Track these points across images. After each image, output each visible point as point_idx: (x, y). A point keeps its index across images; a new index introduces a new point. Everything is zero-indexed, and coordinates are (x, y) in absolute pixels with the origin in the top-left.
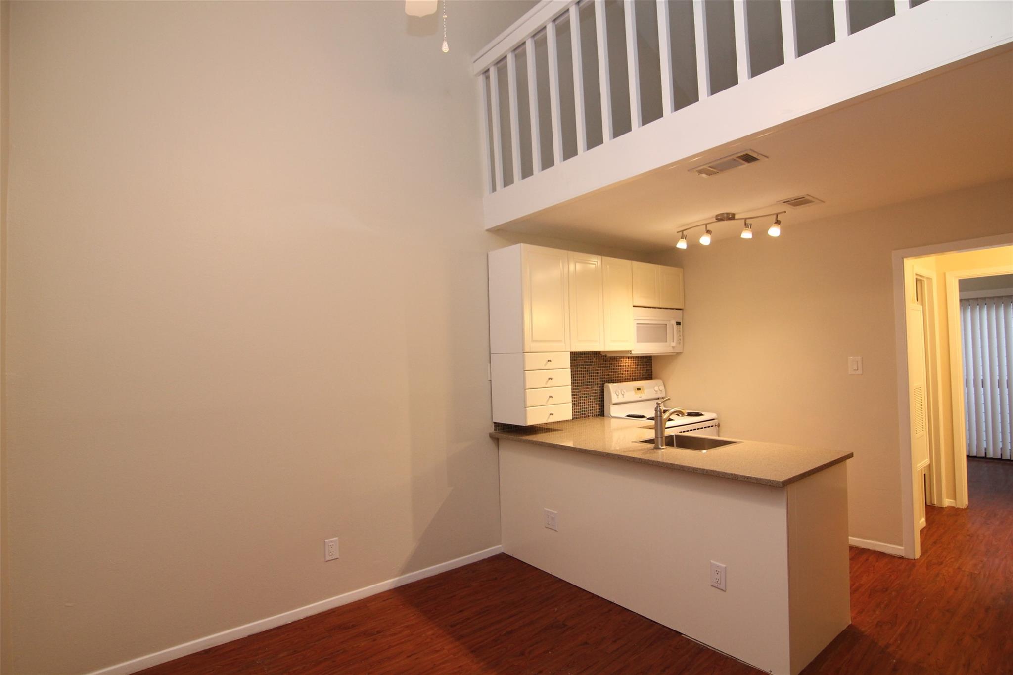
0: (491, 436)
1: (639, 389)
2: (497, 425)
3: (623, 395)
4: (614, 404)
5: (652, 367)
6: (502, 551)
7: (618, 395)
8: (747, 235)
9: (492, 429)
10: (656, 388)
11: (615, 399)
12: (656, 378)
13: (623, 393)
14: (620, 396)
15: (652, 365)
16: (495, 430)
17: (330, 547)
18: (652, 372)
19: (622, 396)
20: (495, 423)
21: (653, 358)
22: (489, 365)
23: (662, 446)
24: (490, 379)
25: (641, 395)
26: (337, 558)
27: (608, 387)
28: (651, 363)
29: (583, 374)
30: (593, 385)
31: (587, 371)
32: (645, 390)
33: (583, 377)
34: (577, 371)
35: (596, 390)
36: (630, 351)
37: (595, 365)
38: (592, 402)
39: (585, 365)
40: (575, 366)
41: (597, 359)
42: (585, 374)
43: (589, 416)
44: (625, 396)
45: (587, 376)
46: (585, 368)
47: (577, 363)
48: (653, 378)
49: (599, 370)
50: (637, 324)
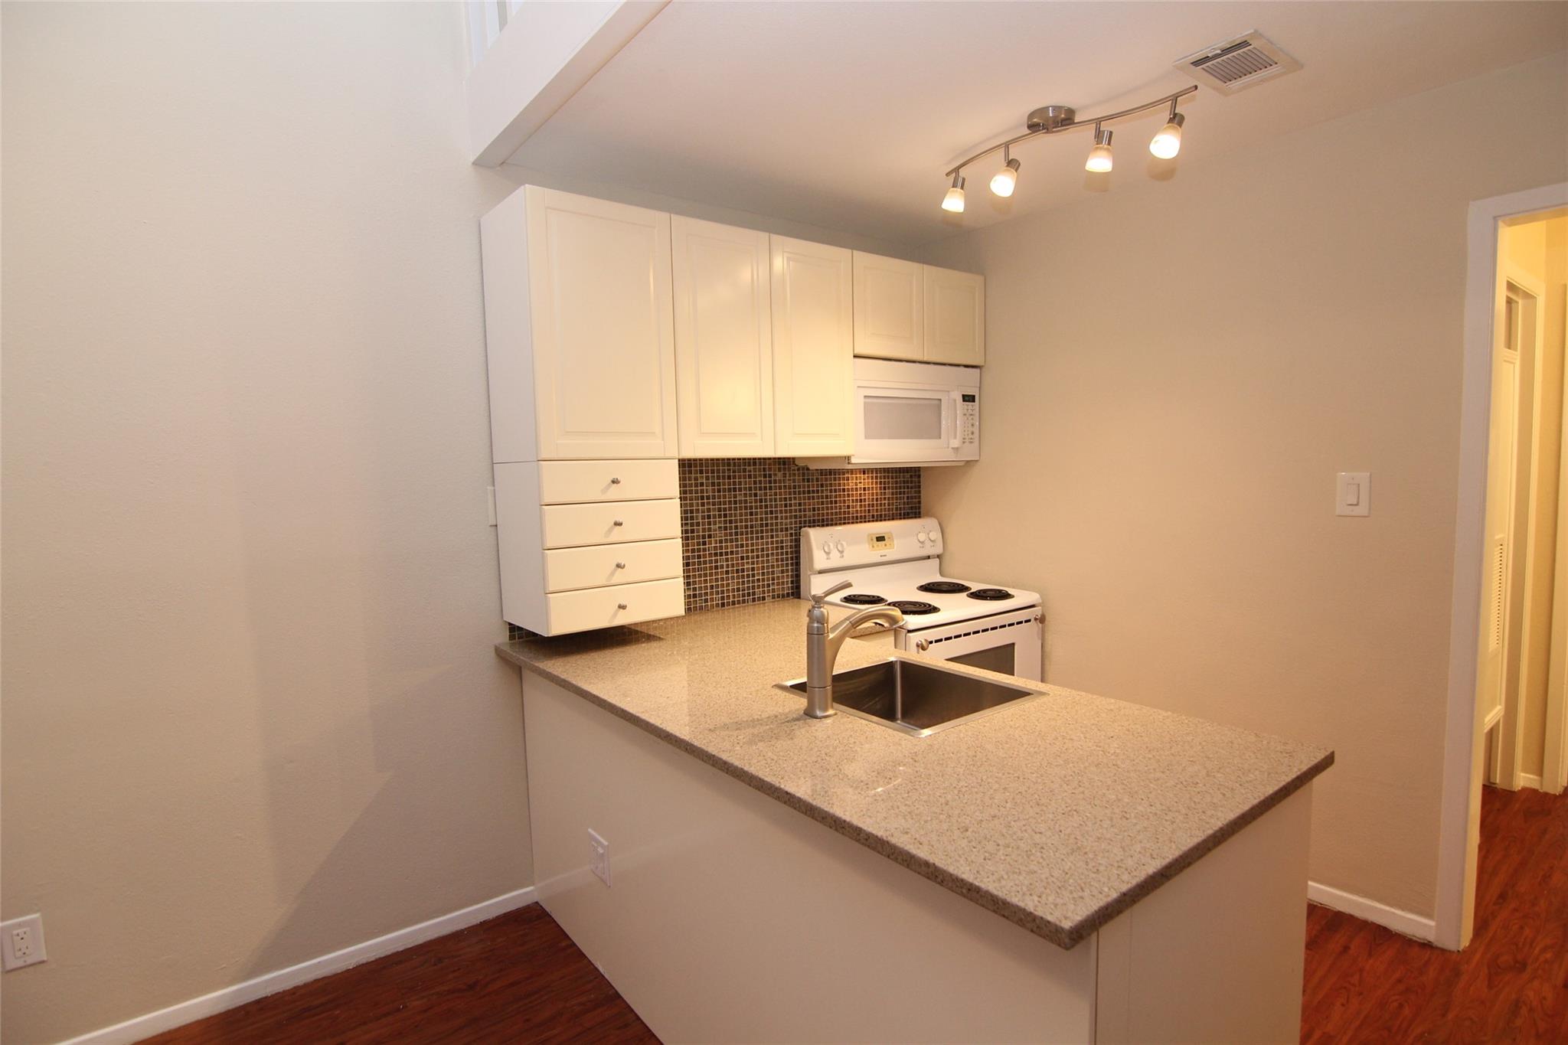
0: (498, 652)
1: (880, 539)
2: (513, 629)
3: (841, 552)
4: (821, 572)
5: (920, 492)
6: (535, 900)
7: (828, 553)
8: (1100, 163)
9: (502, 637)
10: (922, 537)
11: (820, 560)
12: (929, 515)
13: (840, 549)
14: (835, 554)
15: (919, 487)
16: (508, 640)
17: (16, 938)
18: (920, 502)
19: (839, 555)
20: (510, 624)
21: (922, 470)
22: (490, 489)
24: (494, 523)
25: (883, 552)
26: (43, 962)
27: (807, 535)
28: (919, 482)
29: (751, 508)
30: (777, 530)
31: (761, 501)
32: (895, 542)
33: (751, 514)
34: (735, 502)
35: (782, 542)
36: (845, 457)
37: (780, 488)
38: (773, 566)
39: (755, 489)
40: (729, 490)
41: (787, 475)
42: (756, 508)
43: (764, 598)
44: (845, 554)
45: (761, 513)
46: (756, 495)
47: (734, 483)
48: (922, 515)
49: (790, 499)
50: (865, 397)
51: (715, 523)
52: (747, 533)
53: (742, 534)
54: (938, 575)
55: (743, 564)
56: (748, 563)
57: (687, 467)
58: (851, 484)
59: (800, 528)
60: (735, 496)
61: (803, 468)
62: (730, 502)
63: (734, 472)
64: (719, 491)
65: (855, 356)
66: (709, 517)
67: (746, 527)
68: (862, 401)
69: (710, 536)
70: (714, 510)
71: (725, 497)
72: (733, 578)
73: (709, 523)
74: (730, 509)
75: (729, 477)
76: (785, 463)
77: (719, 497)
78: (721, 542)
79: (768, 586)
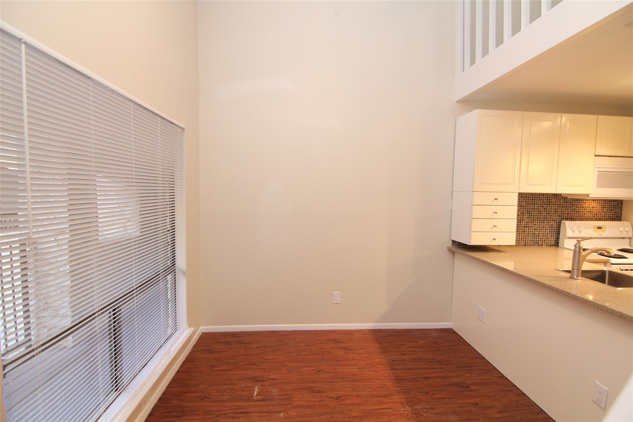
0: (449, 249)
1: (599, 228)
2: (454, 242)
3: (580, 231)
4: (569, 238)
5: (622, 210)
6: (451, 327)
7: (573, 231)
9: (450, 244)
10: (621, 229)
12: (625, 220)
13: (579, 230)
15: (622, 208)
16: (453, 245)
17: (336, 296)
18: (621, 215)
19: (578, 232)
20: (453, 241)
21: (624, 202)
22: (451, 199)
23: (578, 276)
24: (451, 210)
25: (600, 233)
26: (339, 304)
27: (565, 223)
28: (622, 206)
29: (540, 211)
30: (550, 220)
31: (545, 209)
32: (607, 230)
33: (540, 213)
34: (534, 209)
35: (552, 225)
36: (587, 195)
37: (554, 205)
38: (547, 234)
39: (543, 204)
40: (532, 204)
41: (557, 200)
42: (543, 211)
43: (542, 245)
44: (581, 232)
45: (545, 213)
46: (543, 207)
47: (535, 202)
48: (622, 220)
49: (558, 209)
50: (599, 171)
51: (525, 216)
52: (538, 220)
53: (536, 220)
54: (629, 246)
55: (535, 232)
56: (537, 231)
57: (521, 195)
58: (587, 205)
59: (561, 220)
60: (534, 207)
61: (565, 198)
62: (532, 209)
63: (535, 198)
64: (528, 204)
65: (595, 156)
66: (523, 213)
67: (538, 218)
68: (597, 172)
69: (523, 220)
70: (525, 211)
71: (530, 206)
72: (530, 236)
73: (523, 216)
74: (532, 211)
75: (533, 200)
76: (556, 196)
77: (528, 207)
78: (527, 222)
79: (545, 241)
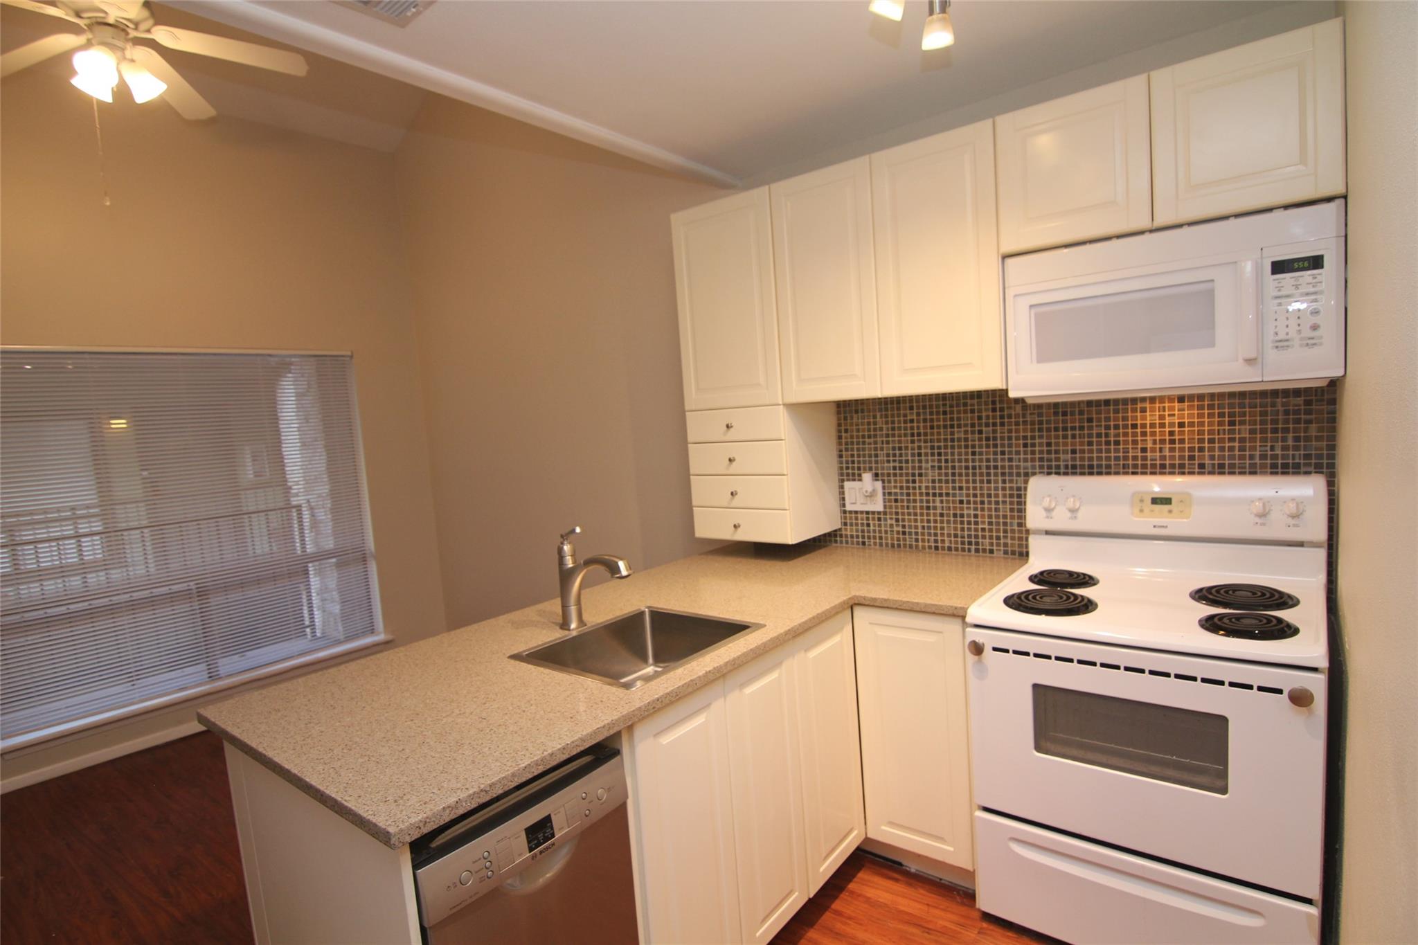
1: (1163, 500)
29: (973, 447)
30: (1011, 474)
31: (988, 439)
32: (1193, 509)
33: (974, 453)
34: (952, 440)
37: (1017, 424)
38: (1005, 517)
39: (980, 425)
40: (945, 427)
42: (981, 447)
43: (991, 551)
45: (987, 453)
46: (980, 432)
47: (952, 419)
49: (1033, 438)
51: (927, 461)
52: (967, 475)
53: (960, 475)
55: (962, 509)
56: (968, 508)
59: (1027, 475)
60: (952, 433)
62: (946, 440)
64: (932, 427)
66: (920, 455)
67: (967, 468)
69: (920, 475)
70: (926, 447)
71: (939, 434)
72: (949, 522)
73: (920, 461)
74: (946, 447)
75: (945, 413)
77: (932, 434)
78: (933, 481)
79: (998, 538)
